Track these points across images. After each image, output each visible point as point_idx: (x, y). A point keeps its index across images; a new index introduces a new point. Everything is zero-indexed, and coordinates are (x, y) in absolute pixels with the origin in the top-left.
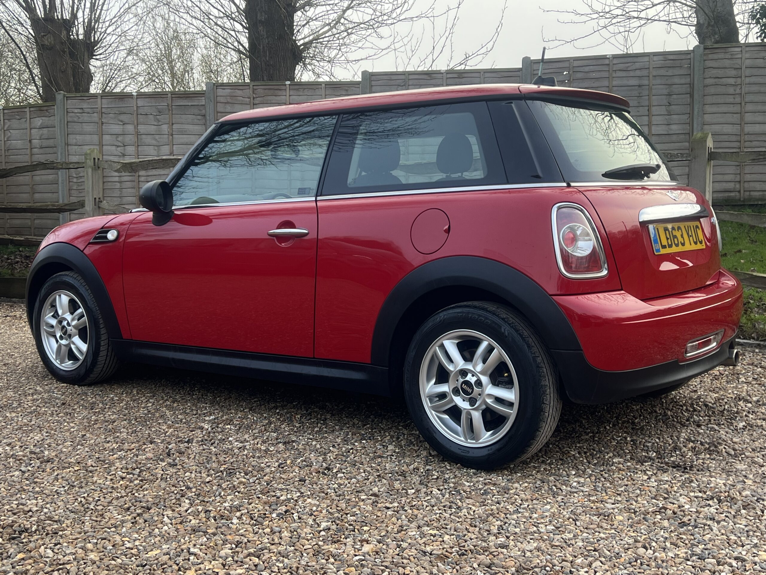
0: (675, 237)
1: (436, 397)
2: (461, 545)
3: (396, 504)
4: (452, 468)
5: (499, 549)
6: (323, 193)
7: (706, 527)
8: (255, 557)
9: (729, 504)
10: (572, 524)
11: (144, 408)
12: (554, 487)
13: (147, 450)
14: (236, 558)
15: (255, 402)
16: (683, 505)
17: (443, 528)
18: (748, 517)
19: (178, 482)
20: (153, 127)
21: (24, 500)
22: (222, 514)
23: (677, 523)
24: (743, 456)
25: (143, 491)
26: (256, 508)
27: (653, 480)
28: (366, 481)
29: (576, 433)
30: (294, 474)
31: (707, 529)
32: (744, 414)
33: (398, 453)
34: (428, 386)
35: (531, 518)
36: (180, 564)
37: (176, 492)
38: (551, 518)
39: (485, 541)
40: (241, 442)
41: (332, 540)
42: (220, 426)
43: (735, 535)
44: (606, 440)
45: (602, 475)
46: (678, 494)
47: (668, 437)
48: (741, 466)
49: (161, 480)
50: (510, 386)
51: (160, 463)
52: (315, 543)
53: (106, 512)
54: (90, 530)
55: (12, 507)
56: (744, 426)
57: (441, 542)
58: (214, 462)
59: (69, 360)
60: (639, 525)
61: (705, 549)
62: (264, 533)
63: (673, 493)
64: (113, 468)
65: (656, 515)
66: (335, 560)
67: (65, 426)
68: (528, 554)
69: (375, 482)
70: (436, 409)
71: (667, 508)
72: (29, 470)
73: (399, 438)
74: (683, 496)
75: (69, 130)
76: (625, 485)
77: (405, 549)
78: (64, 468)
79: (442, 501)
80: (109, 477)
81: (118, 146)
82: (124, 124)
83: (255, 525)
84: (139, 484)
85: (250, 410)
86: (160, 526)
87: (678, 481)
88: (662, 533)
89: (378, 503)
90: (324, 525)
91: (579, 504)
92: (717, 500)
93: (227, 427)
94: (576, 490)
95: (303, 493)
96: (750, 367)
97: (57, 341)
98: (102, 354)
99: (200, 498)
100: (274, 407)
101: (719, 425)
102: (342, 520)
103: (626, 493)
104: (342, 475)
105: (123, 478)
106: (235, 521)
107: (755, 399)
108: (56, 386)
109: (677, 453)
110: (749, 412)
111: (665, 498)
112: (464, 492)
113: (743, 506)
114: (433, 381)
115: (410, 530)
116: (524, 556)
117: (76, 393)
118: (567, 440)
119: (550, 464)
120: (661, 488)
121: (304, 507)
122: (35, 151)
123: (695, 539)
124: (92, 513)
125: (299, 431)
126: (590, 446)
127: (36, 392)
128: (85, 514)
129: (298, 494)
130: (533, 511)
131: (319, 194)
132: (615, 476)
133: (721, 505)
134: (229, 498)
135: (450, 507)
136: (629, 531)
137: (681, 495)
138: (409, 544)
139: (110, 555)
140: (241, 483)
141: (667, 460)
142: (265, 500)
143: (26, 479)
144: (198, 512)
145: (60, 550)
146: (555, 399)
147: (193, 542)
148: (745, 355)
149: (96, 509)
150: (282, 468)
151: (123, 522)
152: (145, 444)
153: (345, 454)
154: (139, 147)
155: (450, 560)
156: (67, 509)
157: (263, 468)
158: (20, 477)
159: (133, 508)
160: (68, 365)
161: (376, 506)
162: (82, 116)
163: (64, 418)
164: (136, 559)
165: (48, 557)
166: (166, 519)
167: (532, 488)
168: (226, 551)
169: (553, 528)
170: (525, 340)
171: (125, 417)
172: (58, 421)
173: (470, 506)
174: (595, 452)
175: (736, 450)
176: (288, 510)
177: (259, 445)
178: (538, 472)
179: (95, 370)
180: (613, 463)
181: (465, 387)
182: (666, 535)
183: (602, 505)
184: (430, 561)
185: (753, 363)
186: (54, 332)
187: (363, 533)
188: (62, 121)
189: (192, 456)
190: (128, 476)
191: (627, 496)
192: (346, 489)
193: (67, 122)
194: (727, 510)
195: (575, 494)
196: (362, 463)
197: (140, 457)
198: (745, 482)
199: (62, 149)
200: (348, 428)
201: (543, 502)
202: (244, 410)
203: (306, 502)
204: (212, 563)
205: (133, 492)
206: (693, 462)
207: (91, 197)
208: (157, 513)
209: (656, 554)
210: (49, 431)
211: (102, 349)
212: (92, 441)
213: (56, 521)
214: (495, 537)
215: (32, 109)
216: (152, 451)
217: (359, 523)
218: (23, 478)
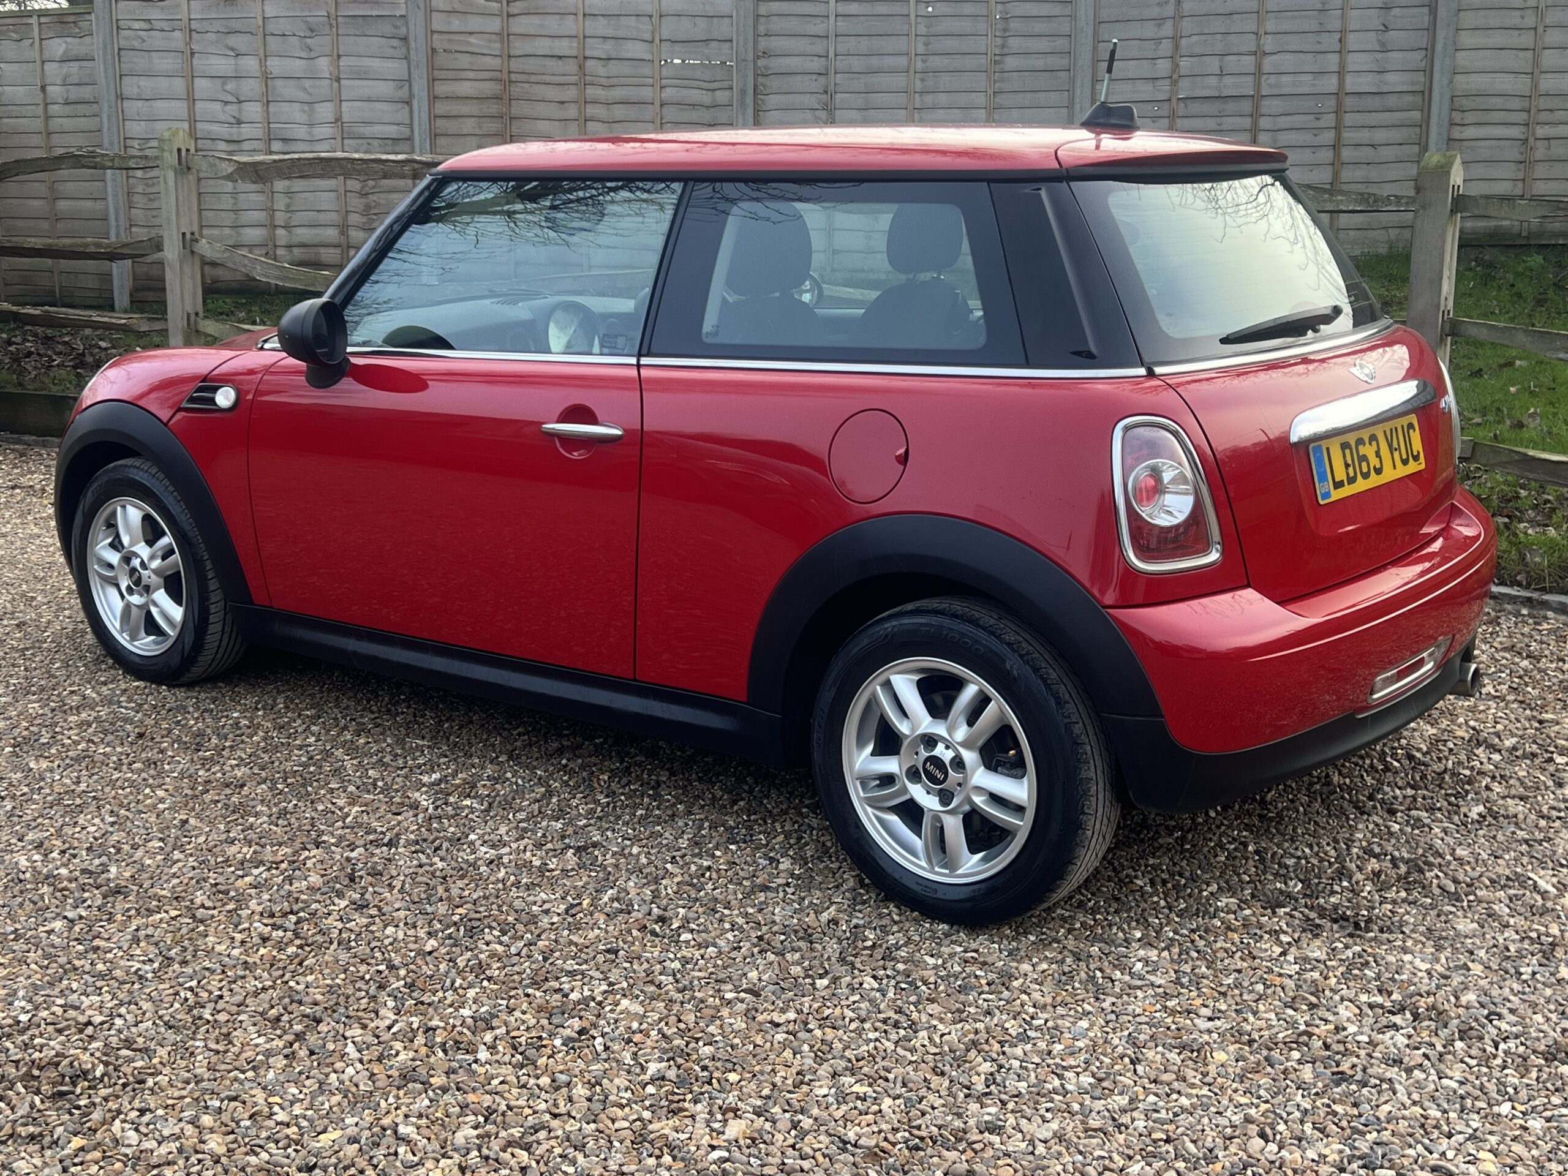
0: (1364, 458)
1: (875, 779)
2: (914, 1124)
3: (792, 1015)
4: (903, 918)
5: (986, 1134)
6: (653, 350)
7: (1385, 1086)
8: (521, 1149)
9: (1433, 1025)
10: (1128, 1071)
11: (300, 748)
12: (1099, 974)
13: (309, 864)
14: (485, 1151)
15: (519, 734)
16: (1345, 1025)
17: (881, 1077)
18: (1467, 1059)
19: (372, 950)
20: (298, 61)
21: (75, 996)
22: (458, 1038)
23: (1328, 1072)
24: (1472, 898)
25: (303, 974)
26: (524, 1022)
27: (1290, 957)
28: (735, 952)
29: (1148, 828)
30: (597, 931)
31: (1387, 1089)
32: (1484, 784)
33: (799, 878)
34: (859, 756)
35: (1049, 1053)
36: (380, 1167)
37: (367, 977)
38: (1088, 1056)
39: (959, 1115)
40: (493, 846)
41: (668, 1106)
42: (451, 799)
43: (1438, 1105)
44: (1206, 849)
45: (1193, 941)
46: (1337, 998)
47: (1328, 844)
48: (1465, 925)
49: (339, 944)
50: (1020, 772)
51: (336, 901)
52: (635, 1117)
53: (235, 1029)
54: (206, 1077)
55: (53, 1014)
56: (1480, 815)
57: (875, 1114)
58: (441, 900)
59: (148, 634)
60: (1256, 1077)
61: (1377, 1144)
62: (538, 1086)
63: (1327, 992)
64: (245, 913)
65: (1291, 1049)
66: (674, 1158)
67: (147, 796)
68: (1041, 1149)
69: (753, 955)
70: (873, 803)
71: (1314, 1034)
72: (81, 917)
73: (802, 838)
74: (1346, 1003)
75: (123, 65)
76: (1235, 971)
77: (807, 1133)
78: (150, 912)
79: (882, 1007)
80: (239, 937)
81: (226, 103)
82: (237, 55)
83: (522, 1066)
84: (297, 955)
85: (511, 758)
86: (339, 1065)
87: (1341, 960)
88: (1299, 1098)
89: (757, 1011)
90: (653, 1068)
91: (1143, 1019)
92: (1412, 1014)
93: (465, 803)
94: (1139, 983)
95: (614, 984)
96: (1507, 655)
97: (122, 597)
98: (212, 629)
99: (415, 994)
100: (558, 749)
101: (1431, 809)
102: (688, 1055)
103: (1237, 992)
104: (689, 936)
105: (265, 940)
106: (483, 1055)
107: (1509, 743)
108: (123, 686)
109: (1345, 884)
110: (1493, 778)
111: (1312, 1006)
112: (925, 983)
113: (1460, 1031)
114: (870, 748)
115: (817, 1084)
116: (1032, 1153)
117: (164, 706)
118: (1131, 847)
119: (1094, 911)
120: (1305, 981)
121: (616, 1021)
122: (54, 109)
123: (1360, 1115)
124: (208, 1032)
125: (605, 818)
126: (1174, 864)
127: (86, 704)
128: (194, 1033)
129: (604, 987)
130: (1055, 1034)
131: (644, 351)
132: (1219, 945)
133: (1418, 1028)
134: (471, 993)
135: (896, 1025)
136: (1236, 1091)
137: (1342, 999)
138: (816, 1119)
139: (247, 1140)
140: (493, 955)
141: (1322, 901)
142: (539, 1001)
143: (77, 939)
144: (412, 1030)
145: (151, 1127)
146: (1107, 802)
147: (404, 1108)
148: (1499, 624)
149: (216, 1021)
150: (573, 916)
151: (268, 1054)
152: (306, 849)
153: (695, 881)
154: (271, 104)
155: (891, 1160)
156: (160, 1017)
157: (535, 916)
158: (66, 934)
159: (285, 1018)
160: (144, 646)
161: (754, 1018)
162: (150, 37)
163: (144, 775)
164: (296, 1151)
165: (129, 1146)
166: (350, 1049)
167: (1056, 975)
168: (466, 1134)
169: (1092, 1080)
170: (1051, 690)
171: (264, 774)
172: (132, 783)
173: (935, 1022)
174: (1183, 881)
175: (1460, 883)
176: (584, 1028)
177: (528, 854)
178: (1069, 931)
179: (200, 658)
180: (1217, 909)
181: (930, 767)
182: (1306, 1104)
183: (1188, 1022)
184: (854, 1164)
185: (1513, 646)
186: (115, 578)
187: (728, 1088)
188: (109, 47)
189: (397, 884)
190: (274, 934)
191: (1238, 999)
192: (696, 974)
193: (119, 49)
194: (1427, 1039)
195: (1139, 993)
196: (728, 906)
197: (296, 884)
198: (1469, 969)
199: (110, 107)
200: (702, 807)
201: (1076, 1011)
202: (497, 757)
203: (619, 1008)
204: (441, 1165)
205: (286, 978)
206: (1373, 908)
207: (175, 231)
208: (332, 1033)
209: (1284, 1153)
210: (116, 809)
211: (212, 619)
212: (202, 839)
213: (140, 1050)
214: (978, 1105)
215: (43, 20)
216: (319, 866)
217: (719, 1064)
218: (72, 937)
